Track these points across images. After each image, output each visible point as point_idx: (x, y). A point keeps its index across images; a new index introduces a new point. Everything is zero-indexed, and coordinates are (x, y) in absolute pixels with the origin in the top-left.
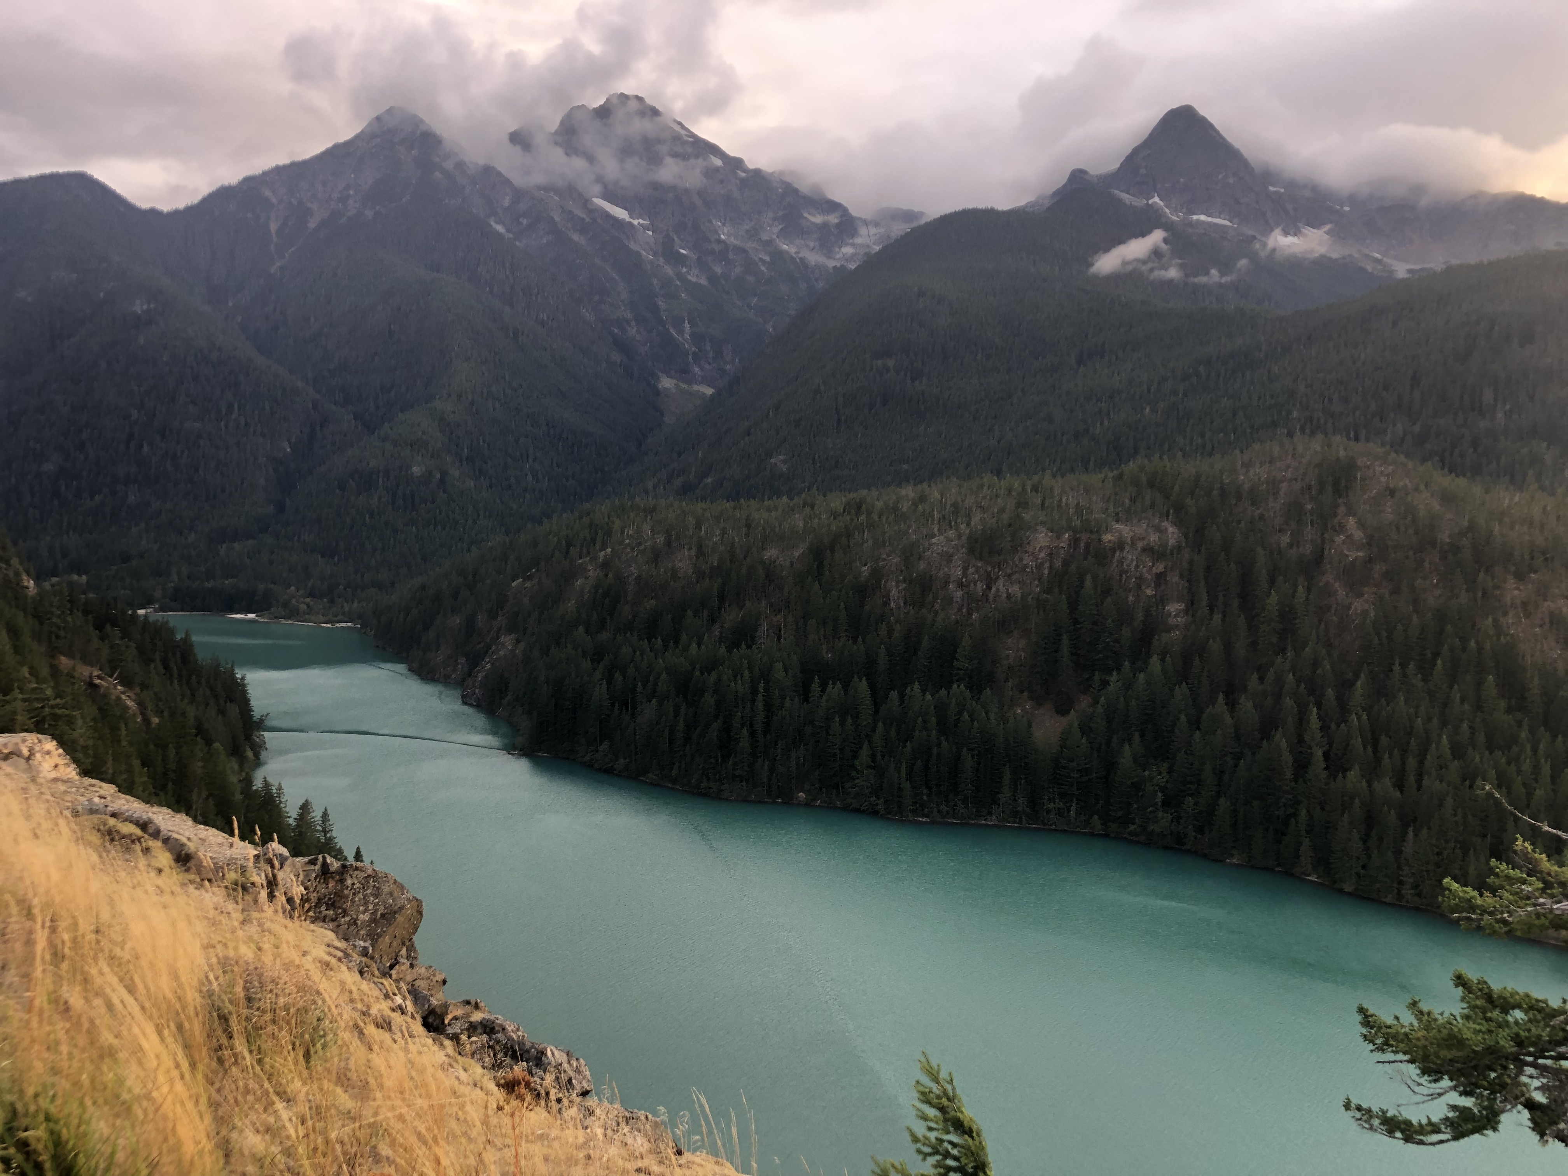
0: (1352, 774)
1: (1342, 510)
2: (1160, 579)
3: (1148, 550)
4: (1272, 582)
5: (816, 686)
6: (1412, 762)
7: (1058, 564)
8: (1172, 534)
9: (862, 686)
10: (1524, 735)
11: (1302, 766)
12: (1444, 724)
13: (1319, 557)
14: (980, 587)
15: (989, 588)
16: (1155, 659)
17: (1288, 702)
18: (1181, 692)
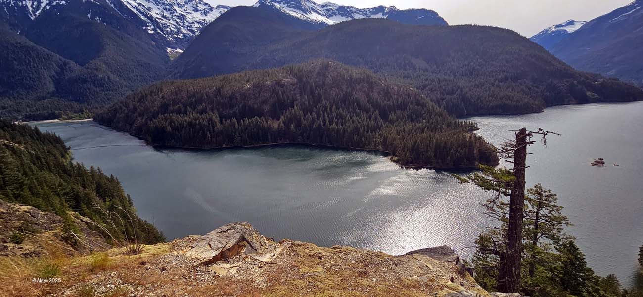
0: (334, 124)
1: (327, 73)
2: (294, 90)
3: (291, 84)
4: (316, 88)
5: (224, 120)
6: (344, 121)
7: (273, 88)
8: (296, 80)
9: (234, 119)
10: (361, 113)
11: (325, 124)
12: (348, 113)
13: (324, 82)
14: (257, 95)
15: (259, 95)
16: (295, 106)
17: (322, 112)
18: (301, 112)
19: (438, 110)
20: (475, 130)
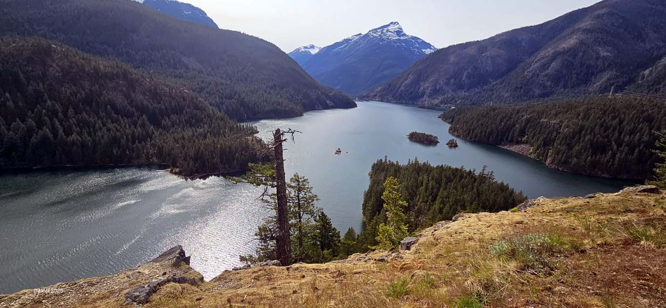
19: (219, 114)
20: (255, 133)
